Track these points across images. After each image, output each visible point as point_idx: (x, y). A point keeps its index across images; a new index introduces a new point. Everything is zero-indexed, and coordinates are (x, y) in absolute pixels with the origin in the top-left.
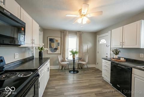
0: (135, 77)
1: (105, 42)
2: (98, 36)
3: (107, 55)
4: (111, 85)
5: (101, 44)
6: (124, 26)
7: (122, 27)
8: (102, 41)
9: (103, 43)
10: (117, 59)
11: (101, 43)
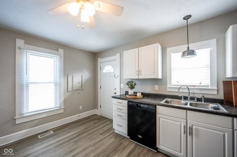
0: (160, 118)
1: (112, 70)
2: (100, 60)
3: (115, 91)
4: (129, 137)
5: (105, 73)
6: (140, 48)
7: (137, 49)
8: (106, 68)
9: (109, 72)
10: (132, 95)
11: (104, 71)
